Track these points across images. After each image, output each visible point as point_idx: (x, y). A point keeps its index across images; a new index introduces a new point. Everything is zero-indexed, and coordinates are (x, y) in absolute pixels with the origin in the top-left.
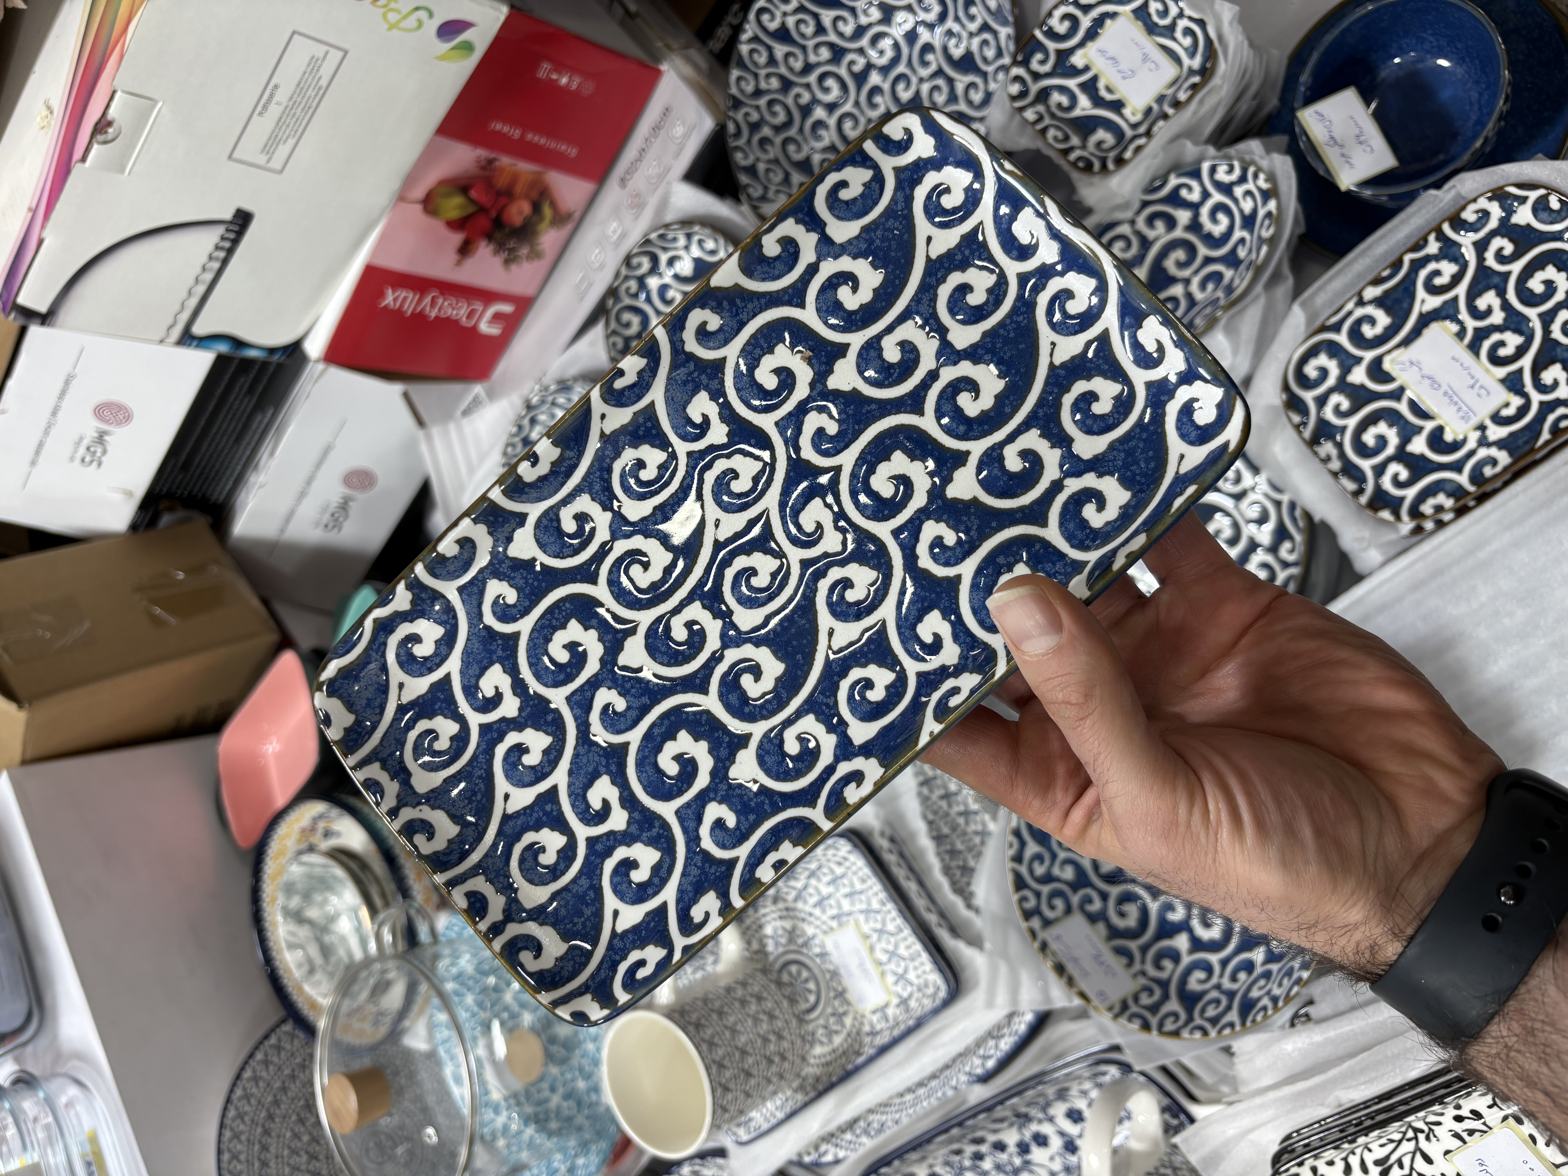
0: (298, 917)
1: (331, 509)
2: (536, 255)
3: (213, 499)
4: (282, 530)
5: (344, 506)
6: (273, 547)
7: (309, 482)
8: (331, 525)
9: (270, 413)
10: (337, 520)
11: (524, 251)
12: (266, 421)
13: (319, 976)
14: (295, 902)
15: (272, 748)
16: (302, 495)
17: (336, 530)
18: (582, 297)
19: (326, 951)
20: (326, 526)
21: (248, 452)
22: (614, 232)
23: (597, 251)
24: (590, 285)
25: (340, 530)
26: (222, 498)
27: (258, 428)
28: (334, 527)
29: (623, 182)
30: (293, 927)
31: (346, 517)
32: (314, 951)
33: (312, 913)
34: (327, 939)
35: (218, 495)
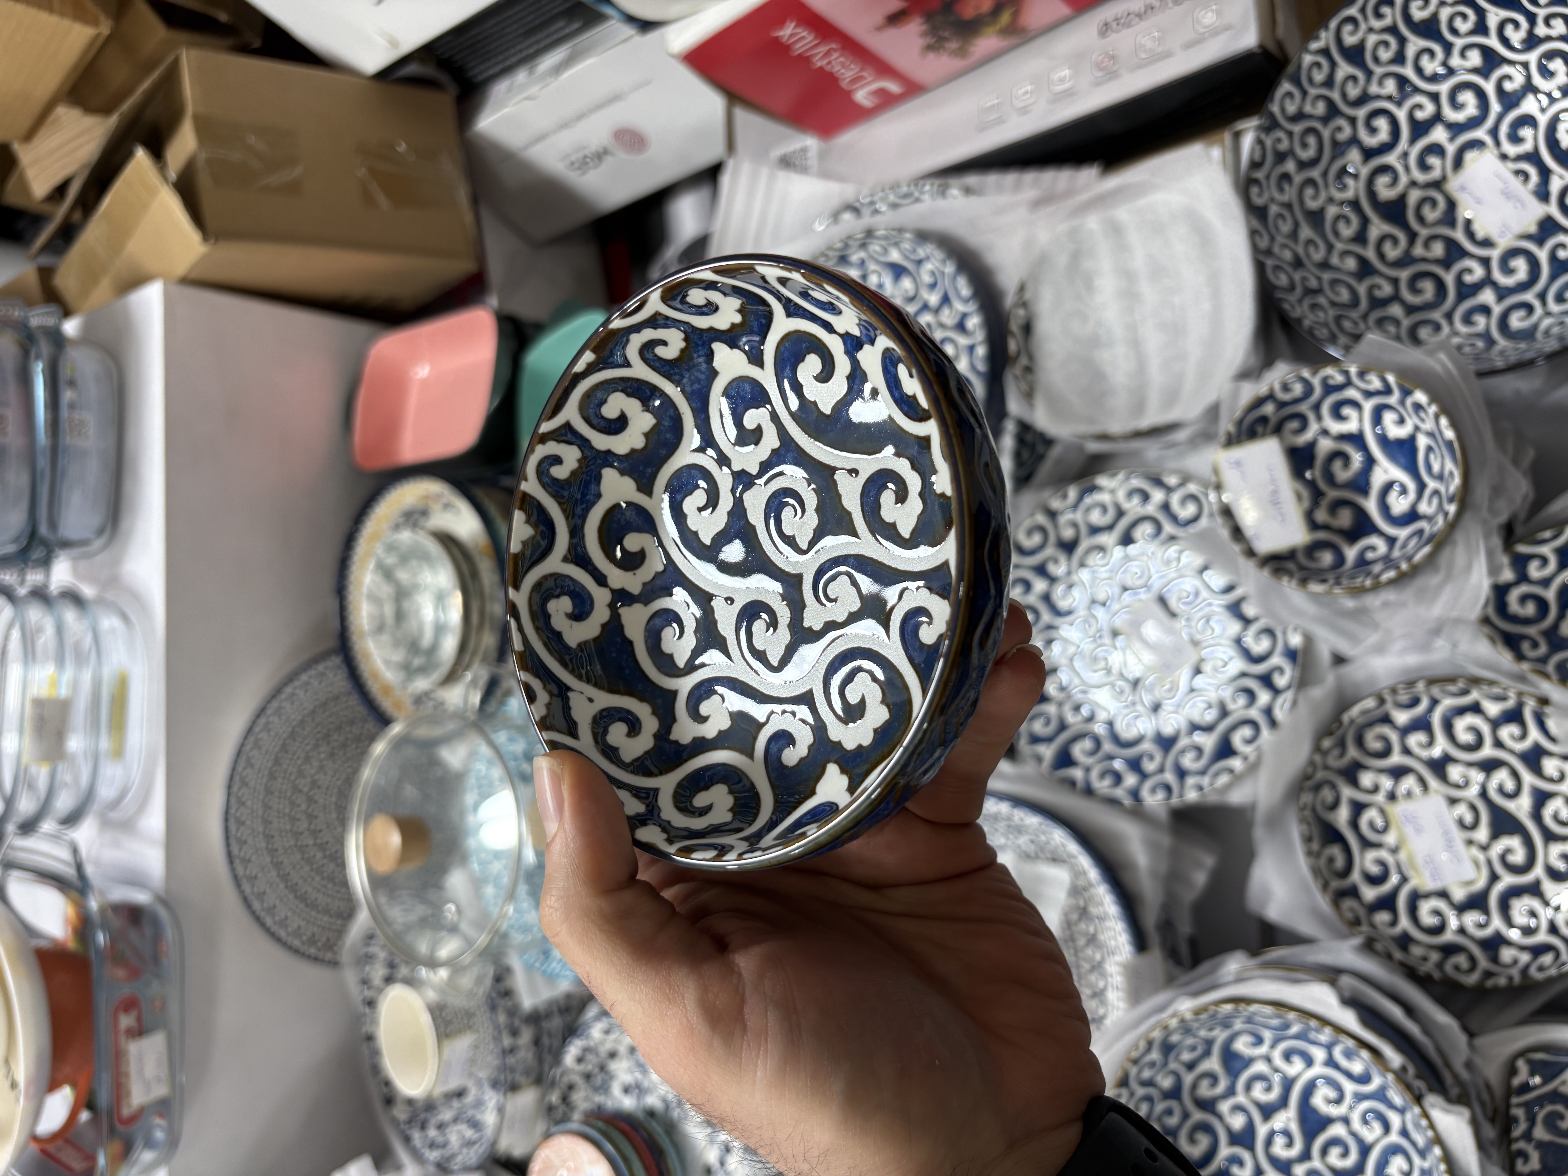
0: (387, 573)
1: (586, 152)
2: (962, 53)
3: (471, 74)
4: (526, 147)
5: (601, 155)
6: (508, 157)
7: (581, 116)
8: (577, 165)
9: (576, 26)
10: (586, 164)
11: (953, 45)
12: (567, 31)
13: (385, 638)
14: (391, 560)
15: (423, 371)
16: (565, 125)
17: (580, 172)
18: (983, 128)
19: (400, 616)
20: (572, 163)
21: (531, 51)
22: (1062, 80)
23: (1029, 88)
24: (1000, 121)
25: (584, 174)
26: (480, 78)
27: (555, 32)
28: (579, 168)
29: (1105, 29)
30: (379, 579)
31: (596, 167)
32: (389, 610)
33: (403, 576)
34: (406, 605)
35: (478, 72)
